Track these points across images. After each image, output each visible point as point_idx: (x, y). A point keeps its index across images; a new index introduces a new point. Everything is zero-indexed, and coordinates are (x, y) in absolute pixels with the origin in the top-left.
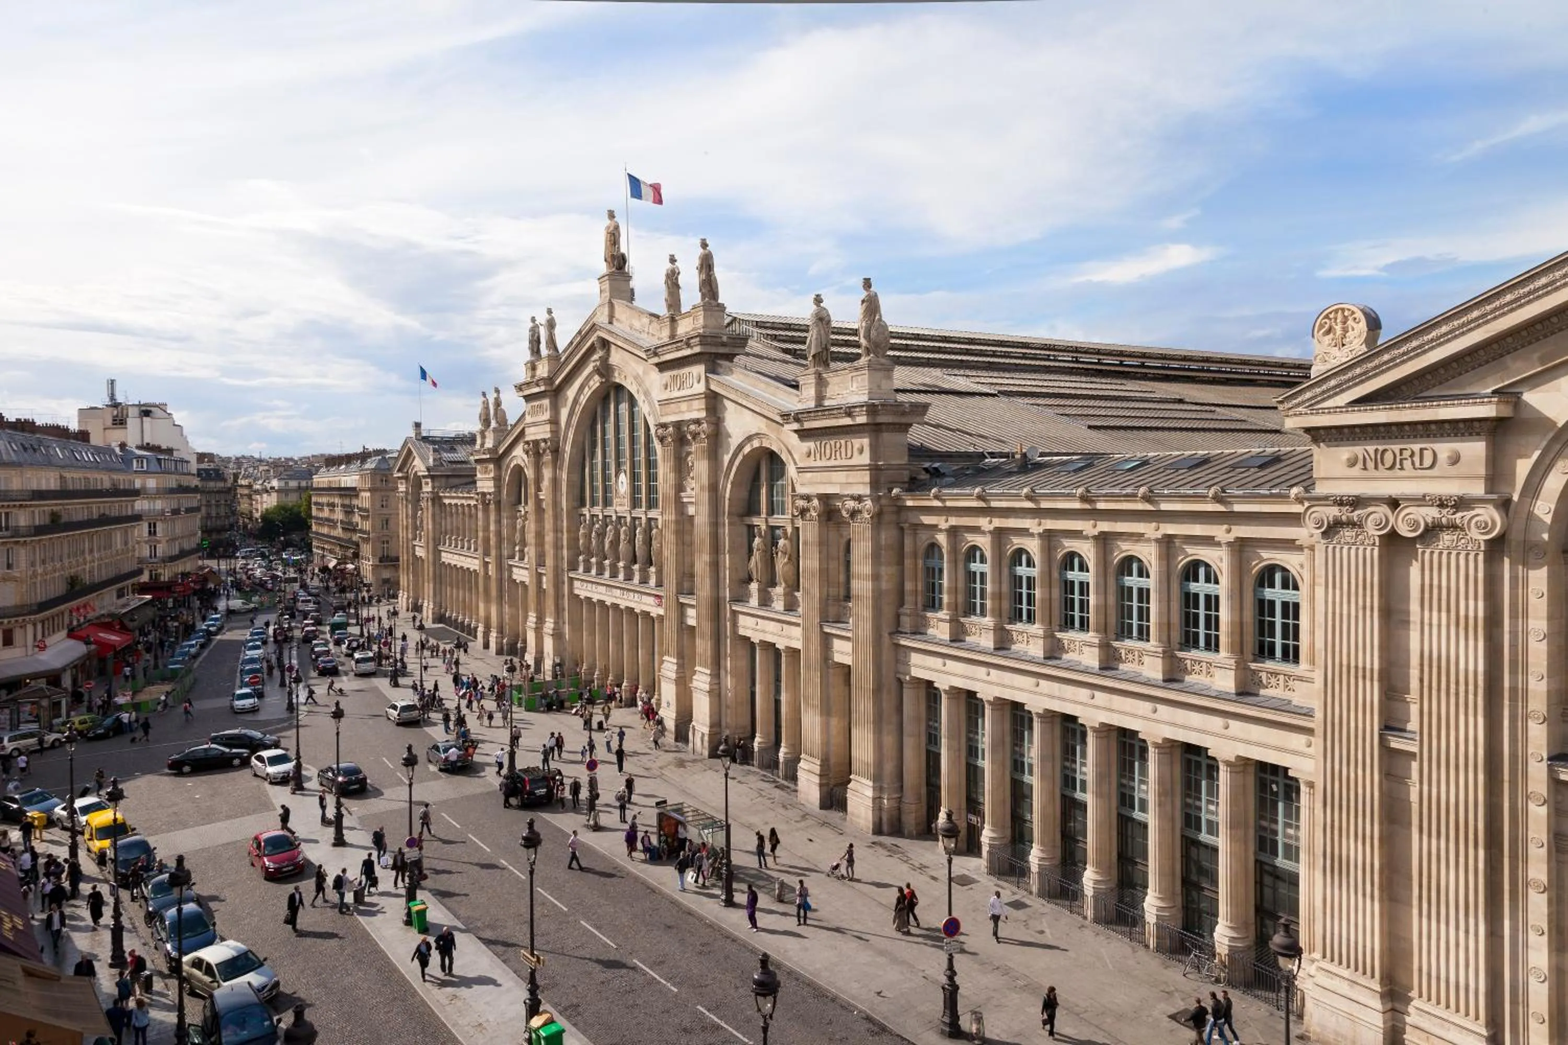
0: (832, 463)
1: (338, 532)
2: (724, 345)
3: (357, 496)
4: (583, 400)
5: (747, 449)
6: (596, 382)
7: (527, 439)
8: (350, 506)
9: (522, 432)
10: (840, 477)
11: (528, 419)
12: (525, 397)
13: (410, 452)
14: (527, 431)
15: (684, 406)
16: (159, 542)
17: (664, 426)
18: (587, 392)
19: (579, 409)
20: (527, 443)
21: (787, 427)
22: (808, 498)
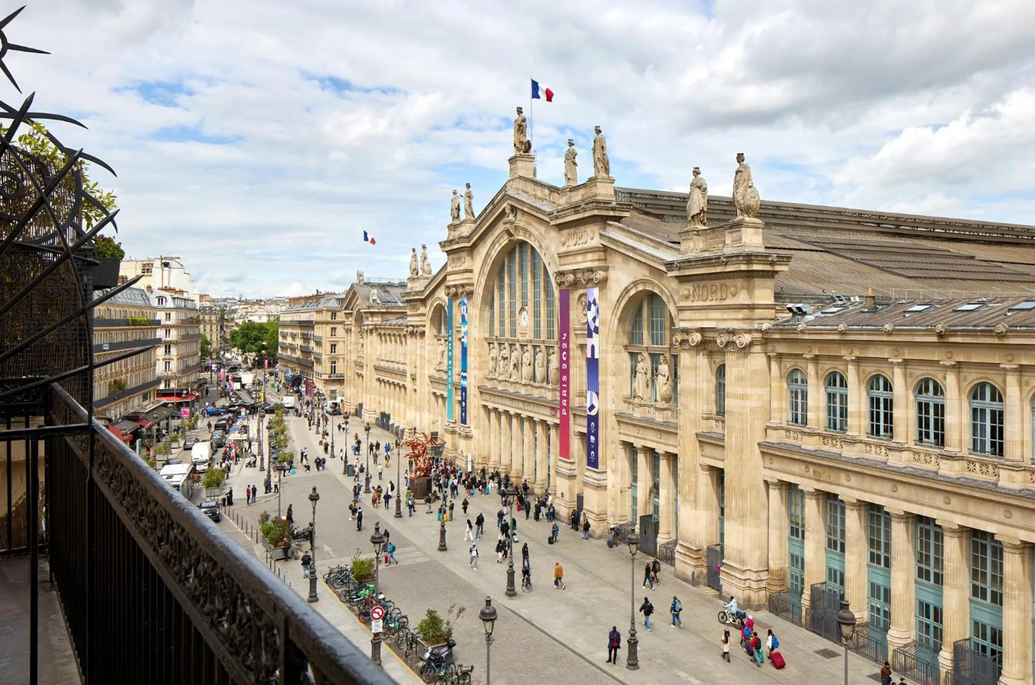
0: (708, 303)
1: (298, 354)
2: (613, 209)
3: (313, 328)
4: (494, 253)
5: (632, 292)
6: (505, 241)
7: (448, 284)
8: (307, 335)
9: (444, 279)
10: (717, 315)
11: (449, 269)
12: (447, 252)
13: (355, 294)
14: (449, 278)
15: (579, 258)
16: (173, 360)
17: (561, 274)
18: (498, 248)
19: (490, 262)
20: (448, 287)
21: (670, 274)
22: (686, 331)
